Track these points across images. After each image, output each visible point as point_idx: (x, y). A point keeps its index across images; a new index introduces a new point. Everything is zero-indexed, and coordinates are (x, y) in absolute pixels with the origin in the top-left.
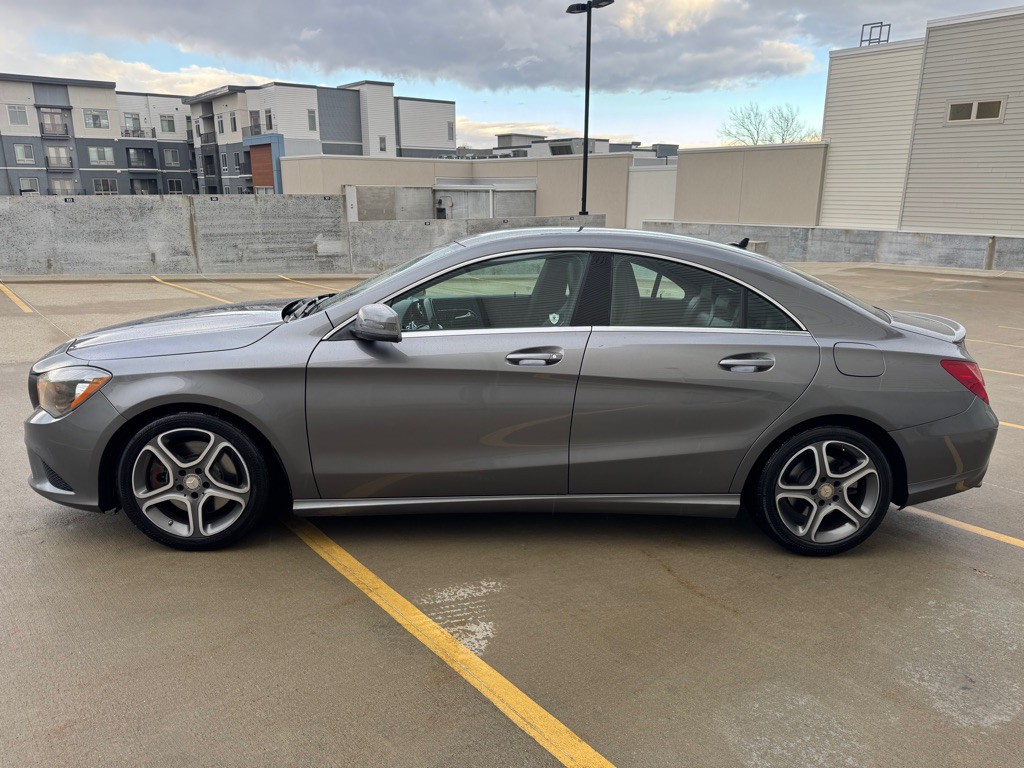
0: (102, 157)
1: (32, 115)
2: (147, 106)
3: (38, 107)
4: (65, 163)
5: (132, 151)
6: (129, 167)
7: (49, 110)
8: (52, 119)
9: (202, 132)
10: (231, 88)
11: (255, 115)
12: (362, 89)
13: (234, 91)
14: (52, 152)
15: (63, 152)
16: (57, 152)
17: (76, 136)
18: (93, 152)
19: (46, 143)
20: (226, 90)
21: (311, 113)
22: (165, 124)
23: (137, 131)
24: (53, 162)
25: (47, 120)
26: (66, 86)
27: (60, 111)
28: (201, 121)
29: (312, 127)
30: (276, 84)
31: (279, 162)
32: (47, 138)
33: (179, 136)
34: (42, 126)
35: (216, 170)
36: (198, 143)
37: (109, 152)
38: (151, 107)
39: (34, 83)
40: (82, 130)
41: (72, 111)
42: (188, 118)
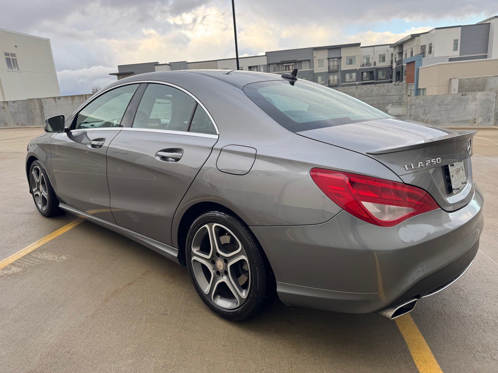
0: (351, 77)
1: (326, 63)
2: (374, 51)
3: (329, 59)
4: (336, 82)
5: (365, 74)
6: (362, 81)
7: (332, 60)
8: (333, 63)
9: (397, 60)
10: (412, 35)
11: (423, 47)
12: (492, 22)
13: (414, 36)
14: (331, 78)
15: (336, 77)
16: (334, 77)
17: (342, 69)
18: (347, 76)
19: (330, 74)
20: (410, 37)
21: (456, 42)
22: (381, 58)
23: (368, 64)
24: (331, 82)
25: (331, 63)
26: (340, 48)
27: (336, 59)
28: (397, 55)
29: (455, 49)
30: (437, 29)
31: (418, 70)
32: (331, 72)
33: (387, 64)
34: (329, 67)
35: (401, 78)
36: (394, 66)
37: (354, 75)
38: (375, 52)
39: (328, 49)
40: (345, 67)
41: (342, 59)
42: (392, 54)
